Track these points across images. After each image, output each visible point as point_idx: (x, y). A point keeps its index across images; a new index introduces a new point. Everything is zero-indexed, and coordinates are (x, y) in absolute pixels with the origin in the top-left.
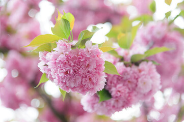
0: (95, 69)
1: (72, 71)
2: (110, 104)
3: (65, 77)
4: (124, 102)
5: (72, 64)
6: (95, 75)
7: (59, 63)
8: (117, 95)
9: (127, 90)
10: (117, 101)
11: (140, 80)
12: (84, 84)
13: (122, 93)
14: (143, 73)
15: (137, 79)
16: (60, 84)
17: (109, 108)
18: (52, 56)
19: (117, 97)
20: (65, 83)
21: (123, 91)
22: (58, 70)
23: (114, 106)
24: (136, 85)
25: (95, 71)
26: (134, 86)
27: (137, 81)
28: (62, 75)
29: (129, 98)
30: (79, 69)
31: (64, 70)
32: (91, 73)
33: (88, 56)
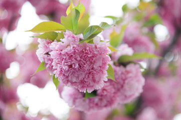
0: (100, 67)
1: (77, 66)
2: (94, 101)
3: (68, 70)
4: (108, 101)
5: (79, 59)
6: (98, 72)
7: (64, 55)
8: (103, 94)
9: (113, 90)
10: (101, 100)
11: (126, 82)
12: (85, 80)
13: (108, 92)
14: (130, 75)
15: (124, 80)
16: (61, 76)
17: (92, 105)
18: (58, 46)
19: (102, 96)
20: (67, 77)
21: (109, 91)
22: (63, 62)
23: (97, 104)
24: (122, 86)
25: (99, 68)
26: (120, 86)
27: (124, 83)
28: (66, 68)
29: (113, 99)
30: (84, 64)
31: (69, 64)
32: (95, 71)
33: (95, 53)
